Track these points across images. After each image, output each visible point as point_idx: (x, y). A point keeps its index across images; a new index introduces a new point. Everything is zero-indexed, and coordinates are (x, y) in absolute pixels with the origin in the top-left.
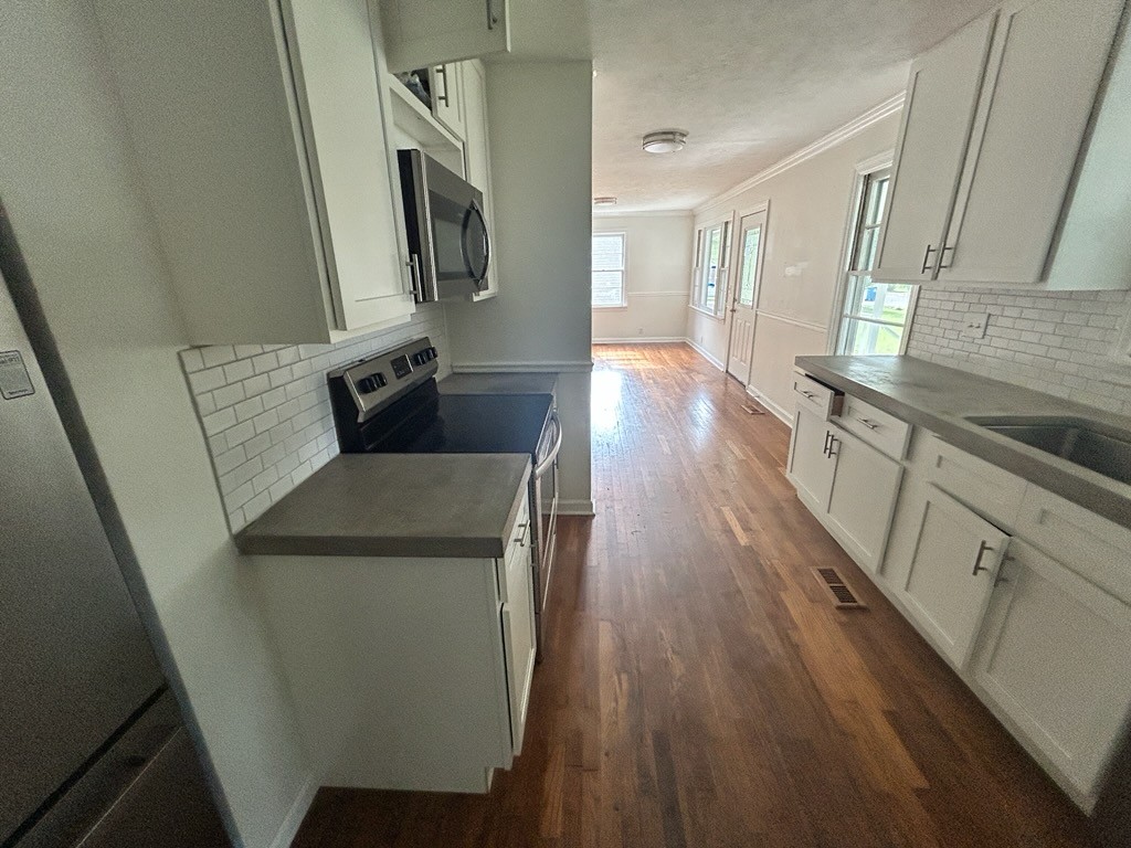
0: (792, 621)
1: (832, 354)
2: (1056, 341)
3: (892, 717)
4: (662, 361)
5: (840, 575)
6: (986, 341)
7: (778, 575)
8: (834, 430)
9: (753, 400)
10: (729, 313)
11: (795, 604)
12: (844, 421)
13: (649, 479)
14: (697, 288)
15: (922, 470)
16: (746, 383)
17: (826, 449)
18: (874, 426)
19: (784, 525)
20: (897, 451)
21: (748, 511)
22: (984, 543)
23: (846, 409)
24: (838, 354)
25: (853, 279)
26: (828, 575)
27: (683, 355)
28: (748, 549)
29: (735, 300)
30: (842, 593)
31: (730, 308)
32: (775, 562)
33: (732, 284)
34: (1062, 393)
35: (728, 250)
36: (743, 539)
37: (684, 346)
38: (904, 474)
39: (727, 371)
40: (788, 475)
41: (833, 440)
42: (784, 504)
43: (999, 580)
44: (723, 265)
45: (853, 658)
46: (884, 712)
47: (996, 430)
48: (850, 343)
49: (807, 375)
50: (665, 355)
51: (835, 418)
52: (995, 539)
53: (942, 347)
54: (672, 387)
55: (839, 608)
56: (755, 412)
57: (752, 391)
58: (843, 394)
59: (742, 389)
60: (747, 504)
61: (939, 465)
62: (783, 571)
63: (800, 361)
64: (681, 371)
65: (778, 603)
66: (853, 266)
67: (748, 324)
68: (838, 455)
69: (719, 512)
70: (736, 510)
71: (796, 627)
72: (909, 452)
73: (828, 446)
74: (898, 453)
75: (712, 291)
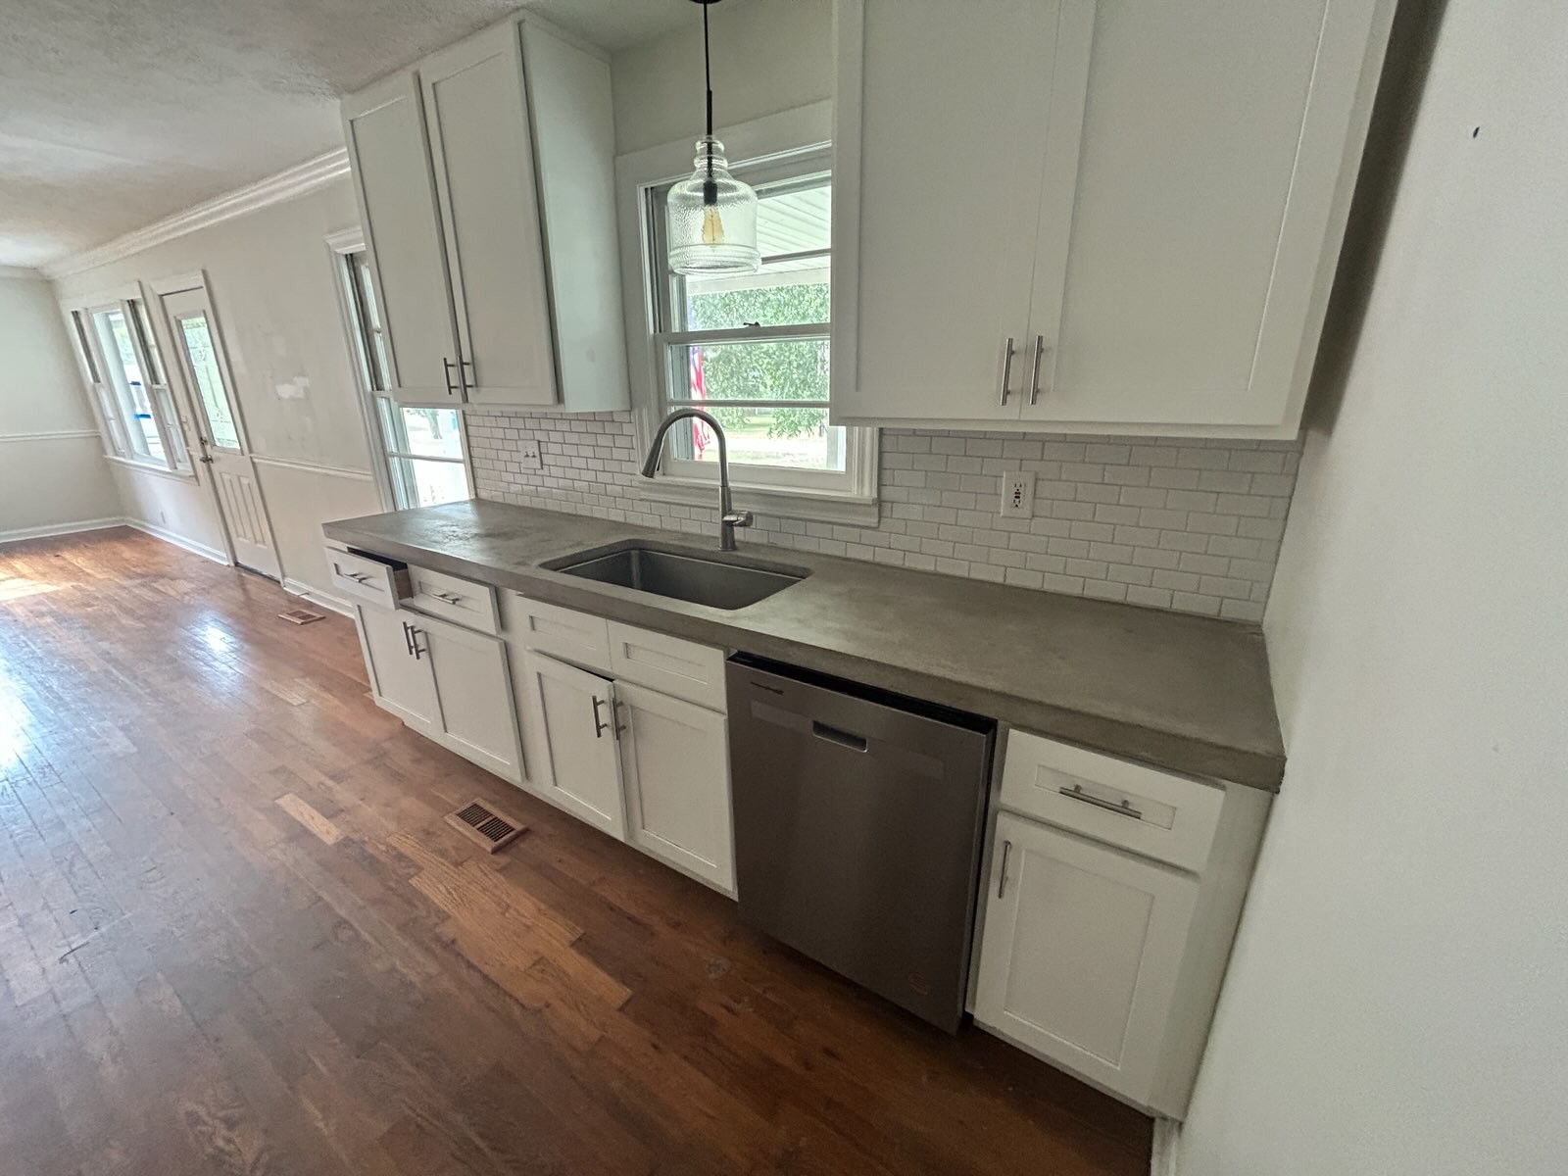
0: (439, 911)
1: (392, 510)
2: (598, 465)
3: (583, 945)
4: (75, 574)
5: (488, 807)
6: (545, 471)
7: (400, 857)
8: (411, 619)
9: (297, 601)
10: (201, 467)
11: (435, 886)
12: (420, 602)
13: (86, 823)
14: (113, 424)
15: (521, 637)
16: (278, 576)
17: (410, 647)
18: (455, 601)
19: (398, 777)
20: (488, 622)
21: (330, 783)
22: (594, 699)
23: (417, 589)
24: (400, 509)
25: (383, 404)
26: (473, 815)
27: (127, 552)
28: (345, 843)
29: (203, 442)
30: (494, 829)
31: (198, 455)
32: (392, 841)
33: (186, 412)
34: (617, 516)
35: (155, 352)
36: (328, 832)
37: (125, 534)
38: (507, 650)
39: (237, 564)
40: (379, 702)
41: (413, 633)
42: (387, 745)
43: (619, 730)
44: (155, 379)
45: (526, 905)
46: (573, 945)
47: (569, 572)
48: (411, 491)
49: (353, 551)
50: (78, 560)
51: (407, 601)
52: (602, 690)
53: (509, 483)
54: (111, 617)
55: (495, 851)
56: (307, 619)
57: (293, 586)
58: (404, 566)
59: (275, 587)
60: (326, 774)
61: (533, 628)
62: (408, 847)
63: (333, 529)
64: (126, 583)
65: (413, 899)
66: (377, 384)
67: (245, 481)
68: (429, 650)
69: (275, 812)
70: (307, 793)
71: (445, 917)
72: (502, 622)
73: (412, 644)
74: (490, 627)
75: (150, 426)
